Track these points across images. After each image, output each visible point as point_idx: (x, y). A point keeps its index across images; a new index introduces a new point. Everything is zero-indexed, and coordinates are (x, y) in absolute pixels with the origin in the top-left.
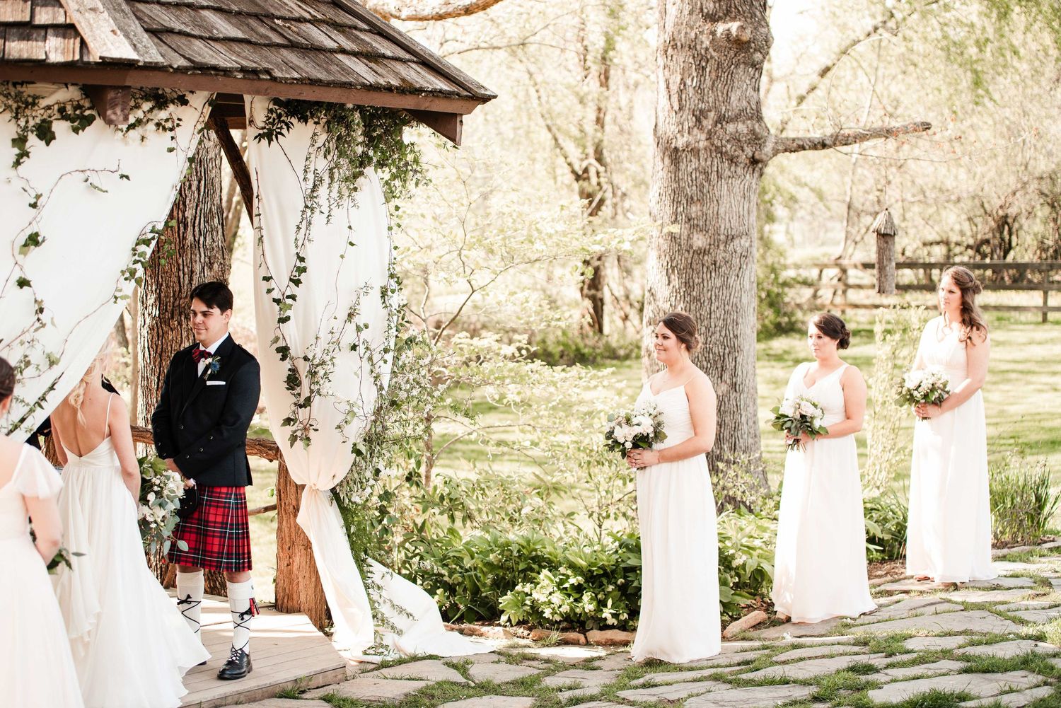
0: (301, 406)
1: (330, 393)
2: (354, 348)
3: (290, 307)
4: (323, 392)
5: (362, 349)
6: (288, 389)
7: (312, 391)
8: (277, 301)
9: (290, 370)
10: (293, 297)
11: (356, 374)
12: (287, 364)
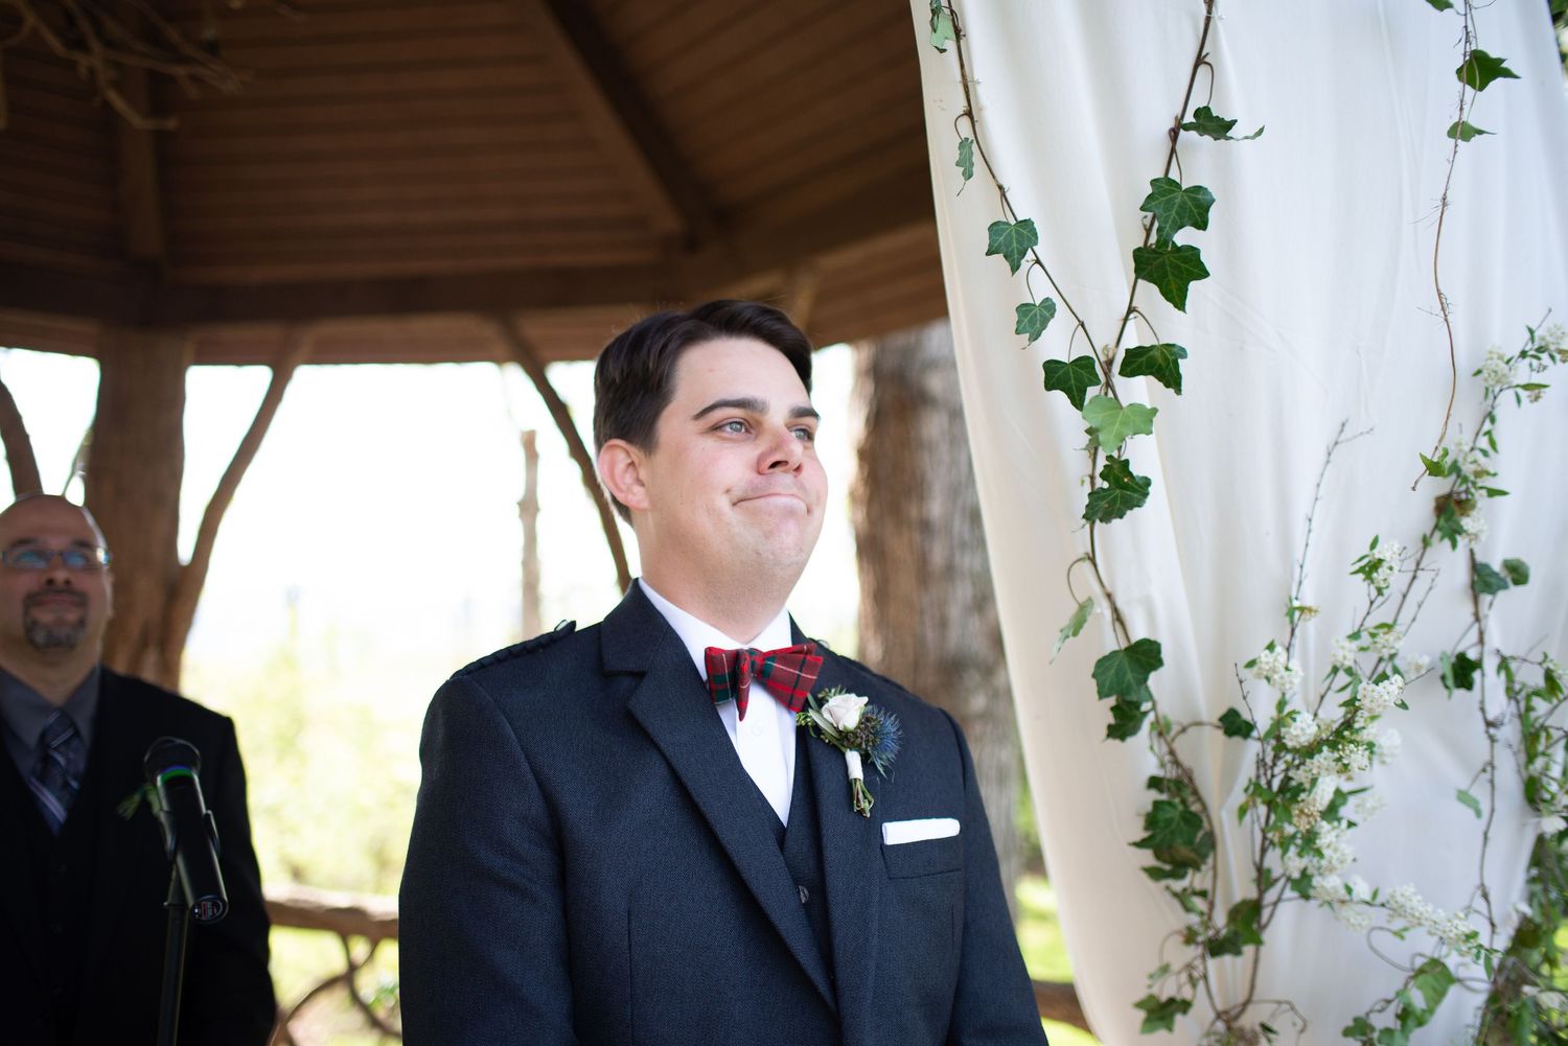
0: (1216, 948)
1: (1362, 890)
2: (1463, 672)
3: (1144, 419)
4: (1329, 883)
5: (1490, 681)
6: (1155, 874)
7: (1264, 879)
8: (1071, 378)
9: (1155, 783)
10: (1161, 364)
11: (1464, 797)
12: (1142, 755)
